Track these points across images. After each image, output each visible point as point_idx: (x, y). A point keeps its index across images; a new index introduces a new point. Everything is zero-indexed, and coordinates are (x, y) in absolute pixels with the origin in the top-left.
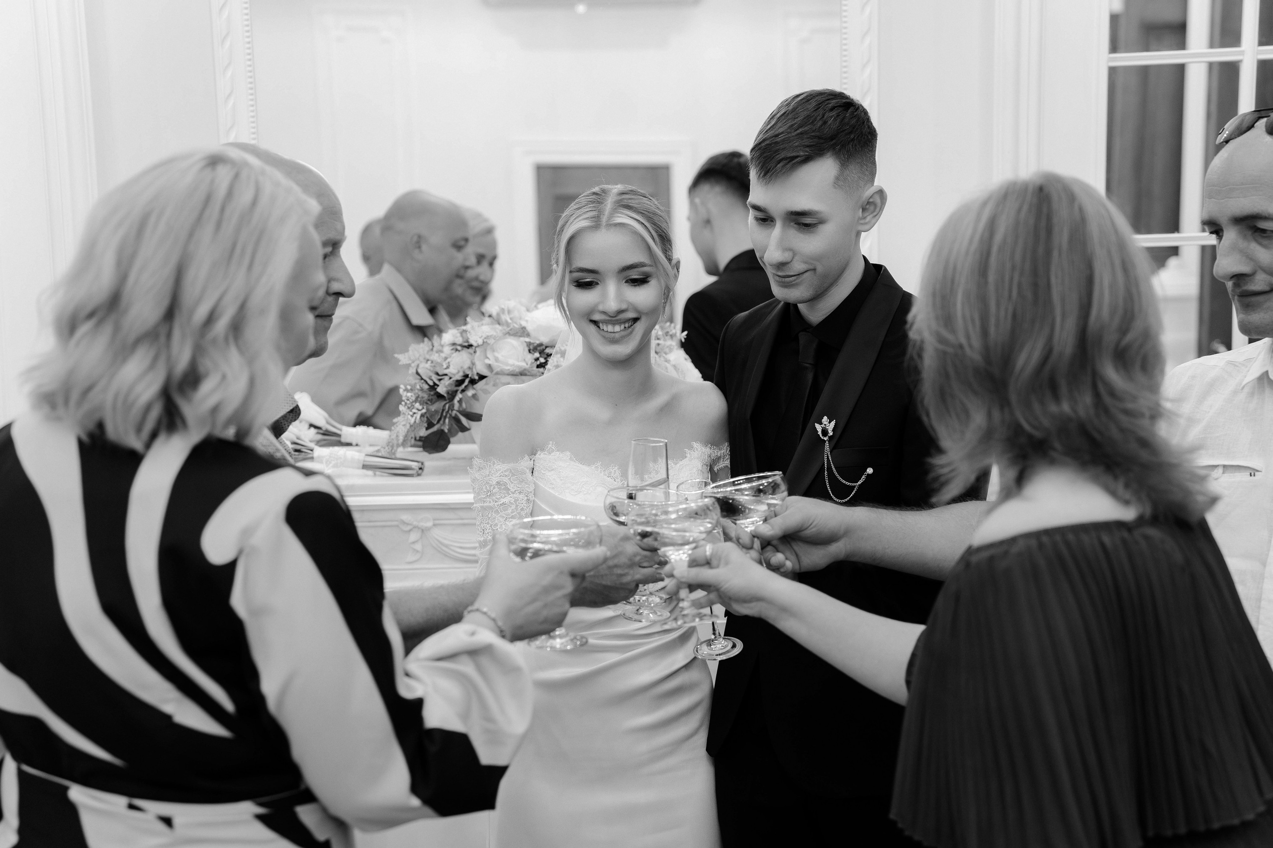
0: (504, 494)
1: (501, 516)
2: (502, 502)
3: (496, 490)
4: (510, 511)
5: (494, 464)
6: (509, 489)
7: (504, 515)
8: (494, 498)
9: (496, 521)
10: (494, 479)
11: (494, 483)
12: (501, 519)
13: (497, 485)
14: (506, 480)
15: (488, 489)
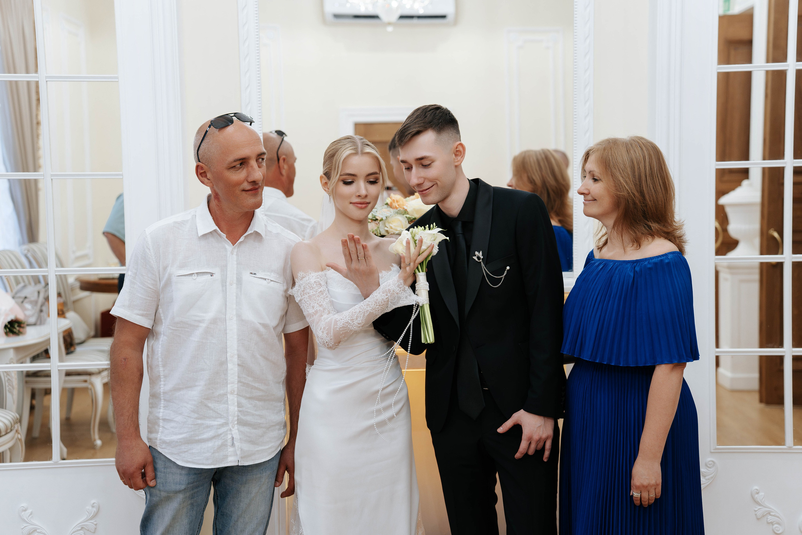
0: (319, 286)
1: (321, 298)
2: (320, 291)
3: (315, 285)
4: (325, 294)
5: (310, 273)
6: (321, 284)
7: (323, 297)
8: (315, 290)
9: (320, 300)
10: (312, 281)
11: (313, 282)
12: (322, 299)
13: (314, 283)
14: (318, 280)
15: (310, 286)
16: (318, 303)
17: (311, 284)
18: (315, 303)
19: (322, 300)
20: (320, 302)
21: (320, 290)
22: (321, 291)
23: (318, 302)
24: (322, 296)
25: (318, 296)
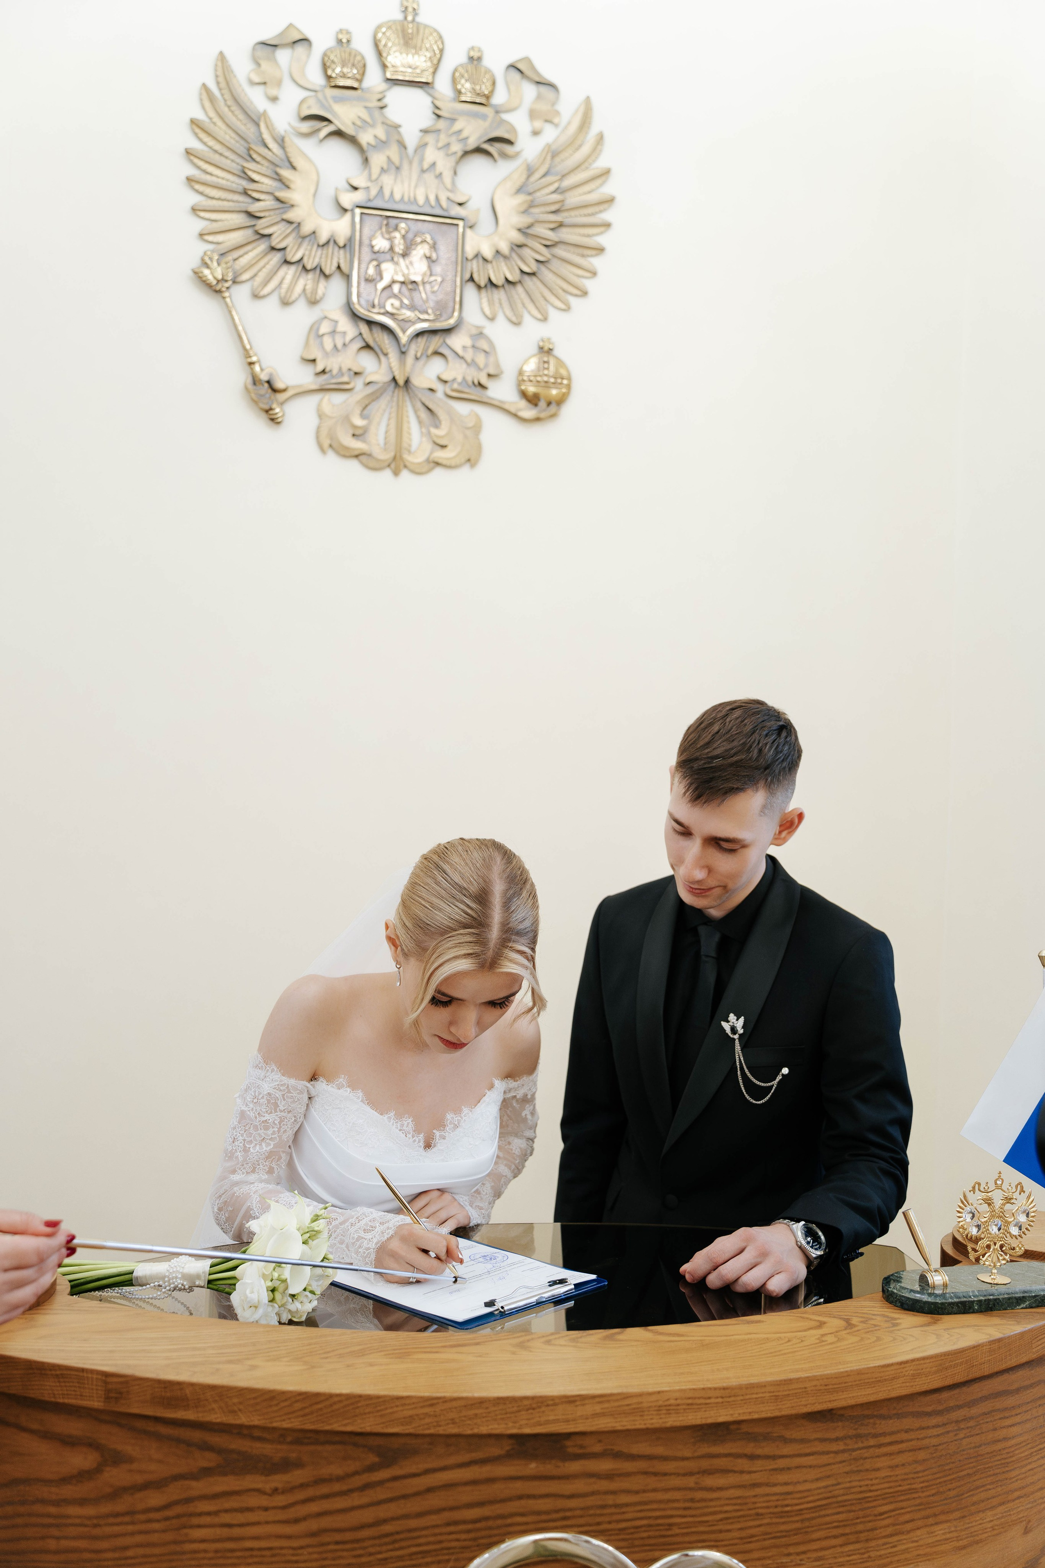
16: (244, 1140)
17: (260, 1094)
18: (242, 1135)
19: (256, 1140)
20: (251, 1142)
21: (267, 1117)
22: (266, 1121)
23: (248, 1139)
24: (261, 1132)
25: (256, 1128)
